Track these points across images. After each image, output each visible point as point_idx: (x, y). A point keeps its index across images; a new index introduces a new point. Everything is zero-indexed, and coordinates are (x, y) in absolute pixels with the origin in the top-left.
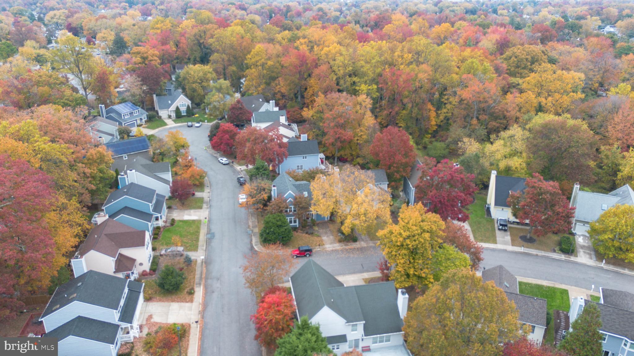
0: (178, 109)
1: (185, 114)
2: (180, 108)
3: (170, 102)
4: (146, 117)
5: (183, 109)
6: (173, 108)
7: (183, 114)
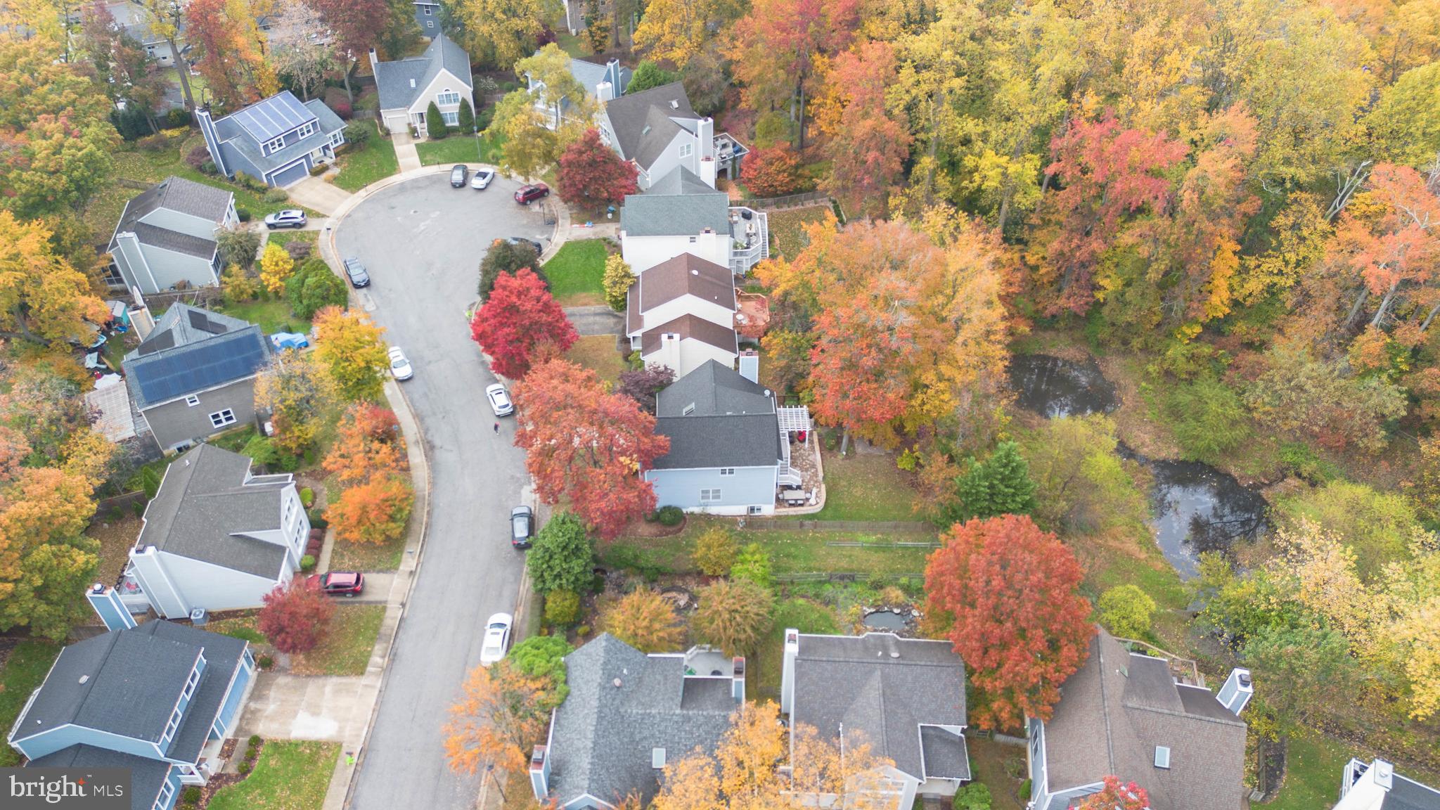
0: (433, 109)
1: (456, 124)
2: (439, 105)
3: (413, 83)
4: (340, 136)
5: (450, 111)
6: (420, 105)
7: (449, 124)
